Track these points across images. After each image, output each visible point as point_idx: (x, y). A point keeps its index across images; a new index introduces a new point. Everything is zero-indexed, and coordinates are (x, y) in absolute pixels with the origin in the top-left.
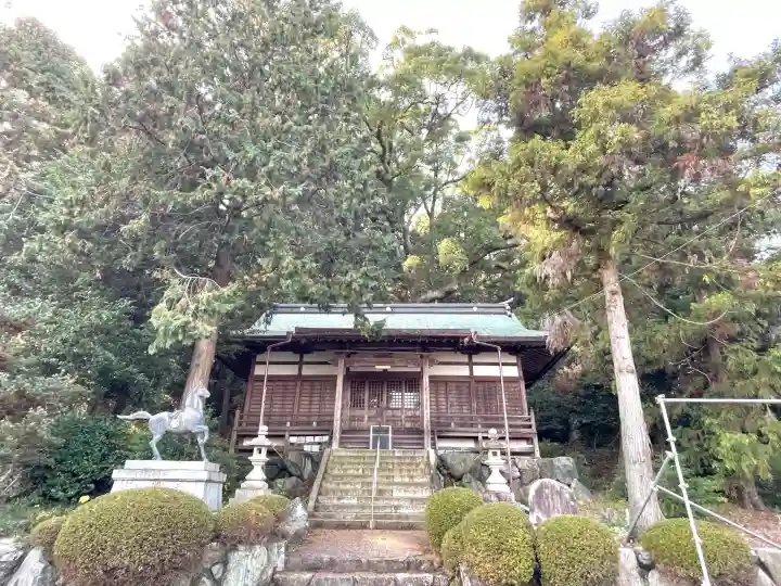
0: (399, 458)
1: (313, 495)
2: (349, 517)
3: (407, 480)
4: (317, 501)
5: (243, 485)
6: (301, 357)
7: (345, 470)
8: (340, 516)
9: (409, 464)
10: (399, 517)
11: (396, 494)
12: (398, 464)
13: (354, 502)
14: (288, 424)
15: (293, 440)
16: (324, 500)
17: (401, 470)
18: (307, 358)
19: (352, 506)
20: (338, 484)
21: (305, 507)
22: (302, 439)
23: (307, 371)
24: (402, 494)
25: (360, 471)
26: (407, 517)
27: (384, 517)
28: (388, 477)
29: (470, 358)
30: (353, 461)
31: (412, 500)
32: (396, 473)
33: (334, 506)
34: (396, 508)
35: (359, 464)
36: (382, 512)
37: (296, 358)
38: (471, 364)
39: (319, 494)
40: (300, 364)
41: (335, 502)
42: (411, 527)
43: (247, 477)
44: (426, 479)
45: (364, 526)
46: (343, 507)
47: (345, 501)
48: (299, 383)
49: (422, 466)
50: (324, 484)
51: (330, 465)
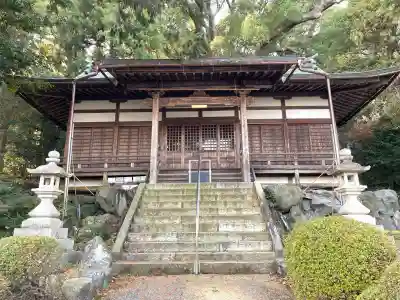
0: (221, 190)
1: (123, 233)
2: (167, 258)
3: (234, 213)
4: (127, 239)
5: (24, 223)
6: (118, 106)
7: (162, 204)
8: (154, 259)
9: (234, 196)
10: (230, 257)
11: (223, 229)
12: (223, 197)
13: (173, 239)
14: (106, 165)
15: (111, 180)
16: (135, 237)
17: (225, 203)
18: (123, 106)
19: (170, 245)
20: (153, 219)
21: (109, 248)
22: (121, 179)
23: (124, 118)
24: (230, 229)
25: (179, 206)
26: (240, 257)
27: (211, 257)
28: (211, 210)
29: (283, 102)
30: (171, 194)
31: (243, 235)
32: (221, 206)
33: (148, 245)
34: (226, 245)
35: (177, 197)
36: (207, 251)
37: (113, 106)
38: (283, 108)
39: (130, 230)
40: (117, 111)
41: (149, 239)
42: (247, 270)
43: (30, 214)
44: (256, 212)
45: (186, 271)
46: (158, 246)
47: (161, 239)
48: (117, 129)
49: (249, 198)
50: (137, 220)
51: (144, 199)
